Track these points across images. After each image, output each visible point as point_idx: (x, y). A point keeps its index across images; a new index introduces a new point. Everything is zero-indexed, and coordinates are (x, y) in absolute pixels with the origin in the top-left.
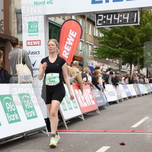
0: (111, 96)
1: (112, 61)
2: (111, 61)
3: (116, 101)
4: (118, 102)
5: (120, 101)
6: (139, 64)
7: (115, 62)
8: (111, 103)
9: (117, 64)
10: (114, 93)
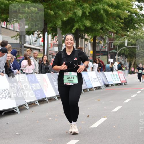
0: (4, 100)
1: (5, 27)
2: (3, 26)
3: (14, 108)
4: (18, 111)
5: (22, 108)
6: (61, 32)
7: (12, 29)
8: (3, 113)
9: (16, 34)
10: (9, 93)
